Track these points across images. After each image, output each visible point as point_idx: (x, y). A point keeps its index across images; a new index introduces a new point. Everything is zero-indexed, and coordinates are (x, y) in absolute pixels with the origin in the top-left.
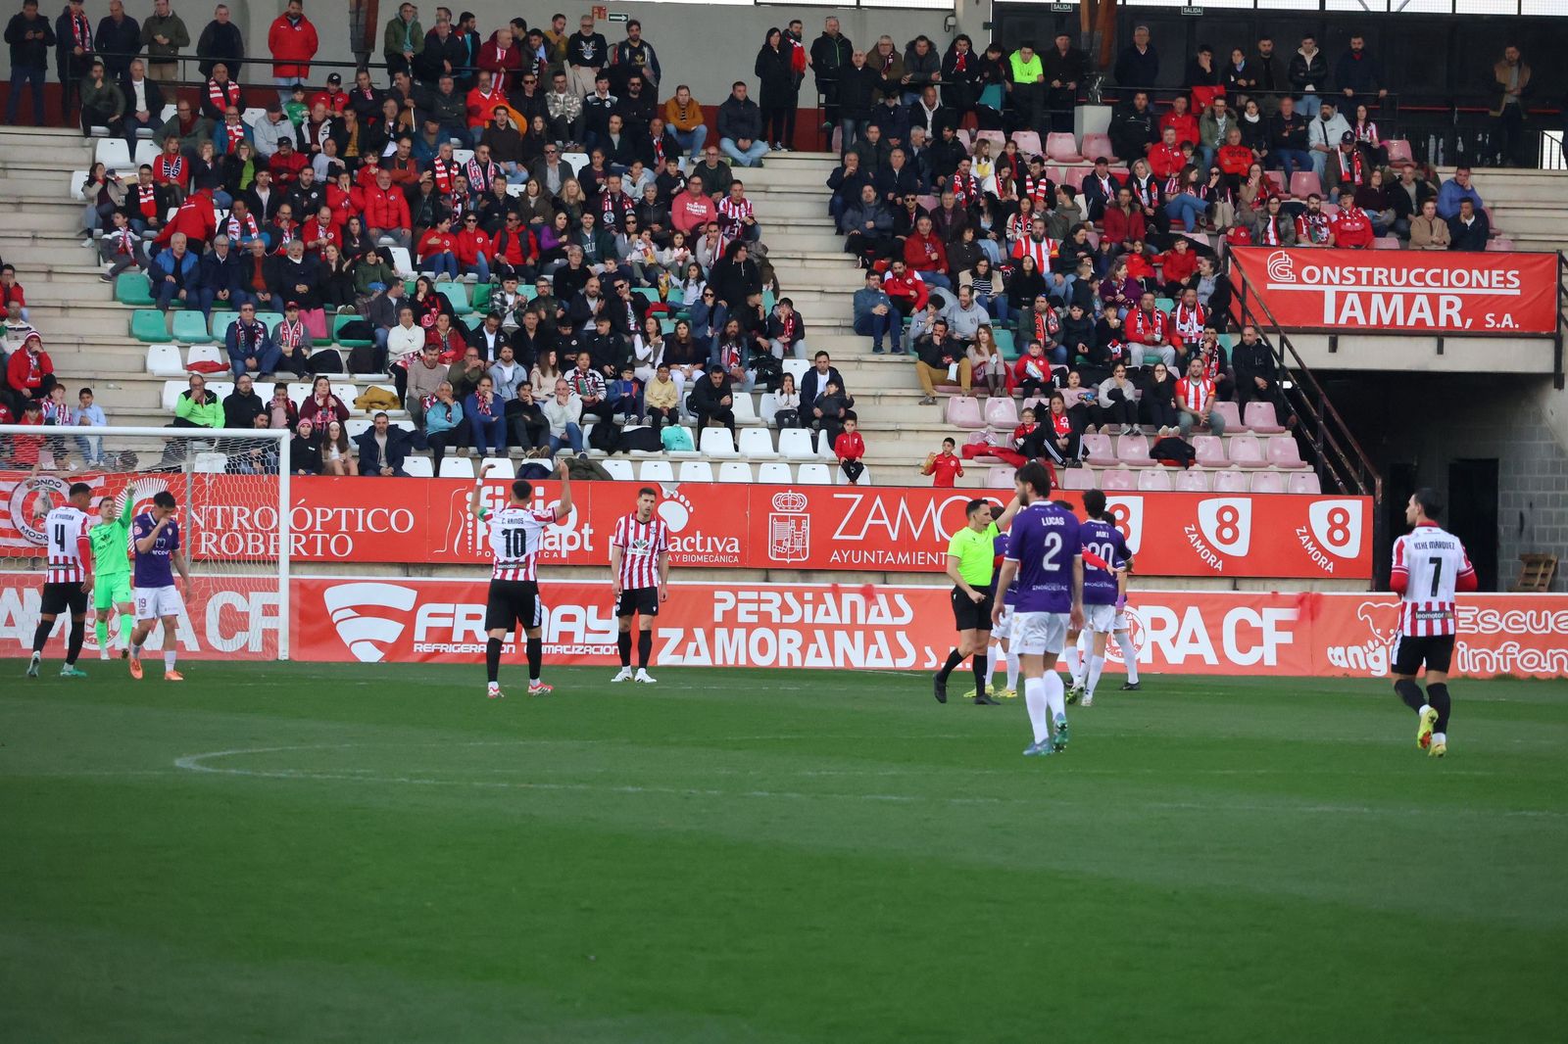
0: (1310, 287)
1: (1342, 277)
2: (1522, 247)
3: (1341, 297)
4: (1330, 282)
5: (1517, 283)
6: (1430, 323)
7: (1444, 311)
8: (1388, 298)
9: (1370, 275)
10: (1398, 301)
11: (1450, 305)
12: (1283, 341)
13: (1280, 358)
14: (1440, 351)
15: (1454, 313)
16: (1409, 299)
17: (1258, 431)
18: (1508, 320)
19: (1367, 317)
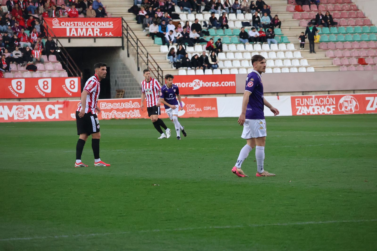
0: (63, 27)
1: (71, 25)
2: (113, 16)
3: (71, 29)
4: (68, 26)
5: (112, 25)
6: (92, 35)
7: (95, 32)
8: (82, 29)
9: (77, 24)
10: (84, 30)
11: (97, 30)
12: (57, 40)
13: (57, 44)
14: (95, 41)
15: (98, 32)
16: (87, 29)
17: (52, 62)
18: (110, 34)
19: (77, 34)
